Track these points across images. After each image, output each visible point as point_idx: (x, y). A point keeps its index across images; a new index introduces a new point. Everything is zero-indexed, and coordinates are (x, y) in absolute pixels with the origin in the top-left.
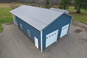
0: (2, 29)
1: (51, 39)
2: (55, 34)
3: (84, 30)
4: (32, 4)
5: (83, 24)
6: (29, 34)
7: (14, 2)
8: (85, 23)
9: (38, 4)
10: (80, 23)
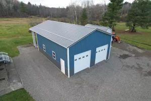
0: (18, 52)
1: (82, 62)
2: (87, 56)
3: (134, 55)
4: (60, 19)
5: (135, 48)
6: (54, 57)
7: (33, 16)
8: (139, 46)
9: (70, 18)
10: (131, 47)
